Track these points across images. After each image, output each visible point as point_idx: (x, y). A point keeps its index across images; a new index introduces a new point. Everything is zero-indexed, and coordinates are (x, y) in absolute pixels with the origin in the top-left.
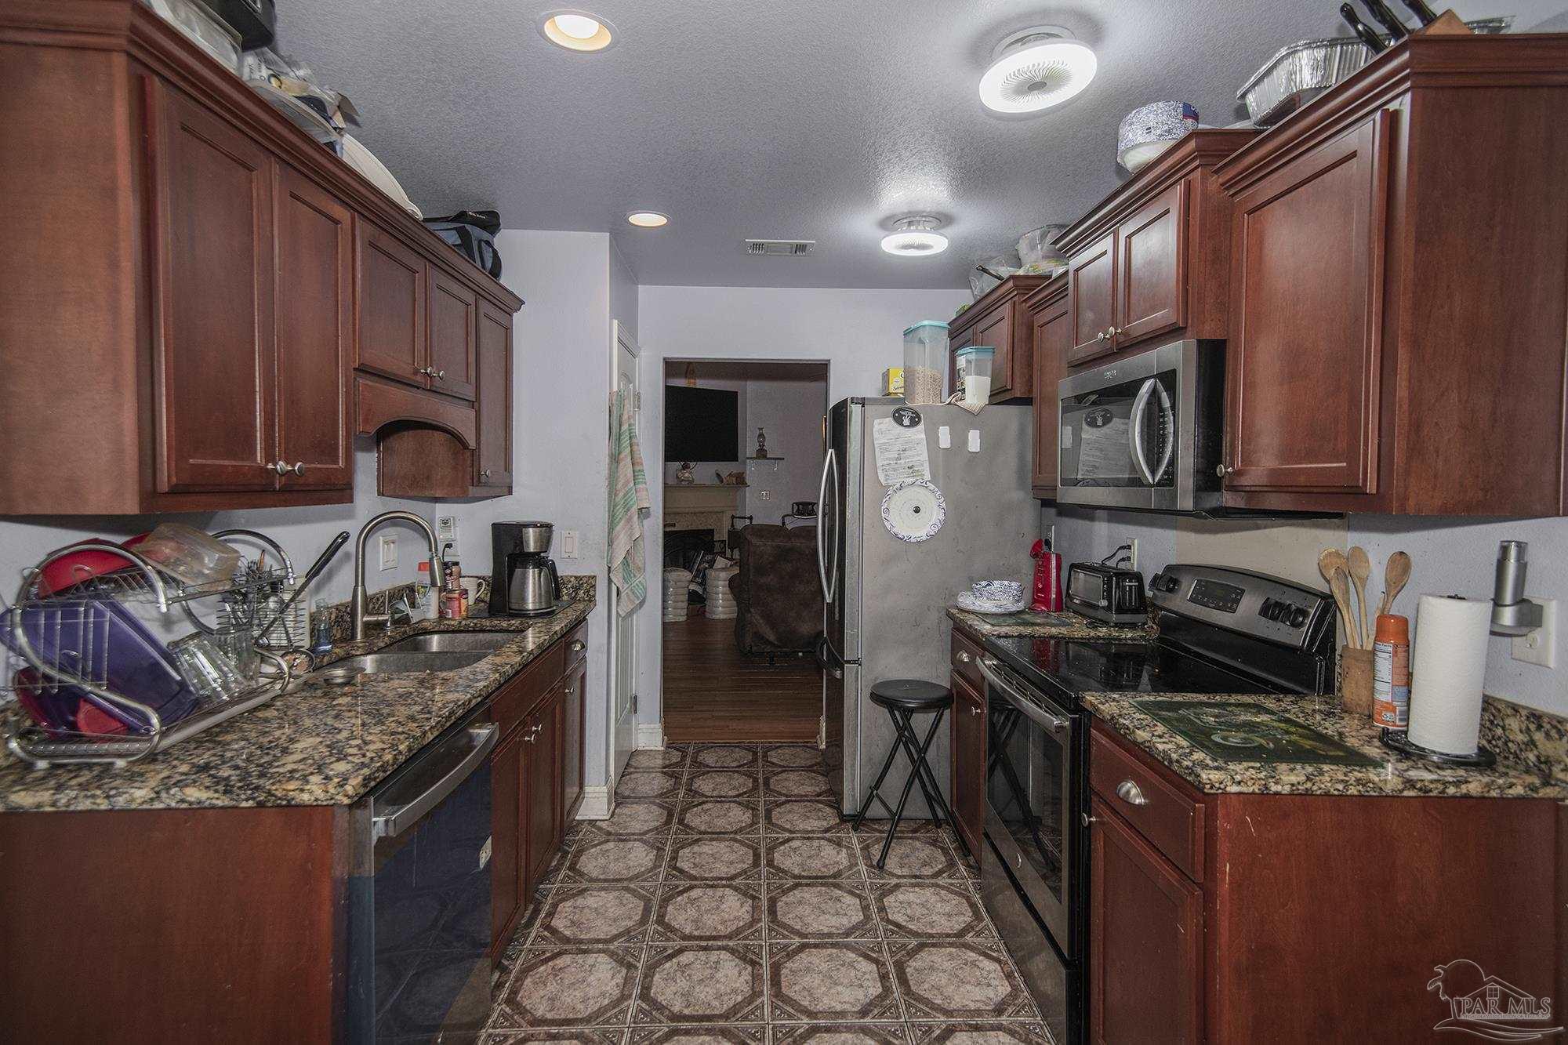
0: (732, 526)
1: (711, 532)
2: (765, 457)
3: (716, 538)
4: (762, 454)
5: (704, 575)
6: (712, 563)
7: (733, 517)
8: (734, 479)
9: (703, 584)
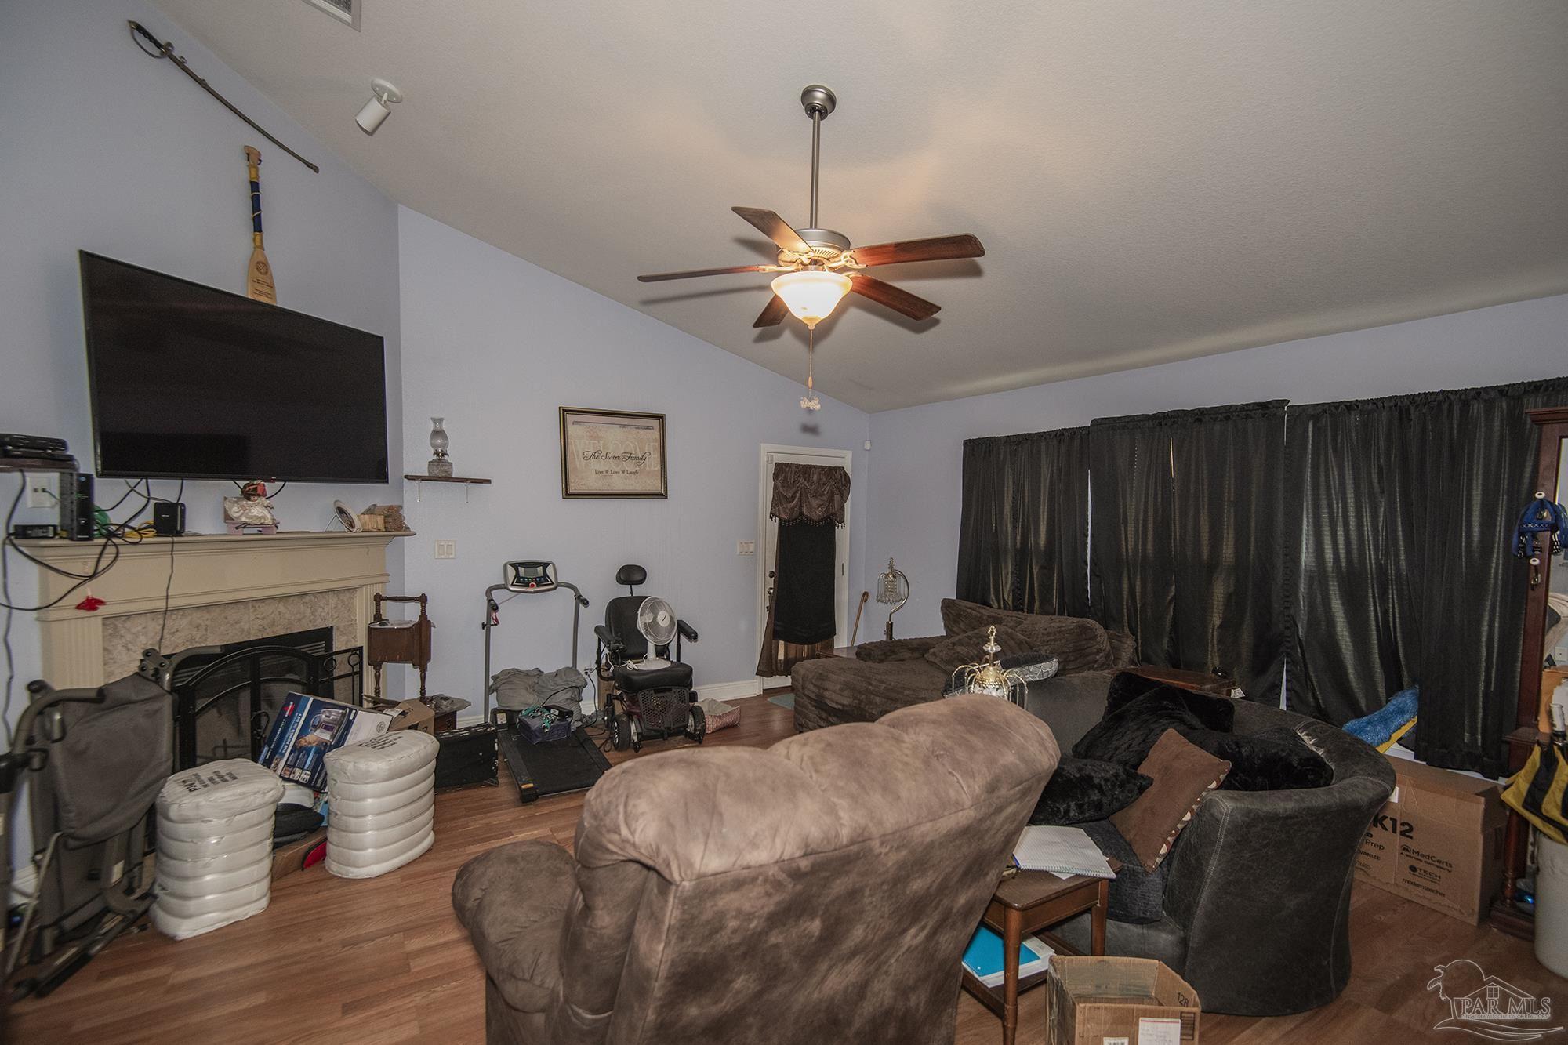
0: (378, 617)
1: (326, 634)
2: (448, 479)
3: (338, 644)
4: (441, 473)
5: (318, 768)
6: (342, 730)
7: (378, 599)
8: (380, 520)
9: (317, 784)
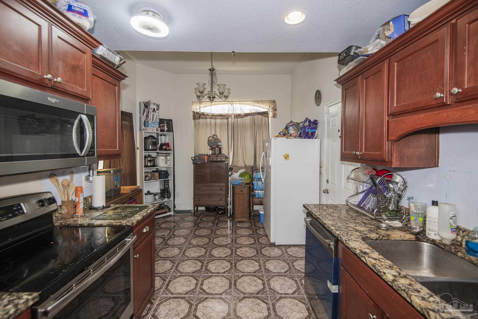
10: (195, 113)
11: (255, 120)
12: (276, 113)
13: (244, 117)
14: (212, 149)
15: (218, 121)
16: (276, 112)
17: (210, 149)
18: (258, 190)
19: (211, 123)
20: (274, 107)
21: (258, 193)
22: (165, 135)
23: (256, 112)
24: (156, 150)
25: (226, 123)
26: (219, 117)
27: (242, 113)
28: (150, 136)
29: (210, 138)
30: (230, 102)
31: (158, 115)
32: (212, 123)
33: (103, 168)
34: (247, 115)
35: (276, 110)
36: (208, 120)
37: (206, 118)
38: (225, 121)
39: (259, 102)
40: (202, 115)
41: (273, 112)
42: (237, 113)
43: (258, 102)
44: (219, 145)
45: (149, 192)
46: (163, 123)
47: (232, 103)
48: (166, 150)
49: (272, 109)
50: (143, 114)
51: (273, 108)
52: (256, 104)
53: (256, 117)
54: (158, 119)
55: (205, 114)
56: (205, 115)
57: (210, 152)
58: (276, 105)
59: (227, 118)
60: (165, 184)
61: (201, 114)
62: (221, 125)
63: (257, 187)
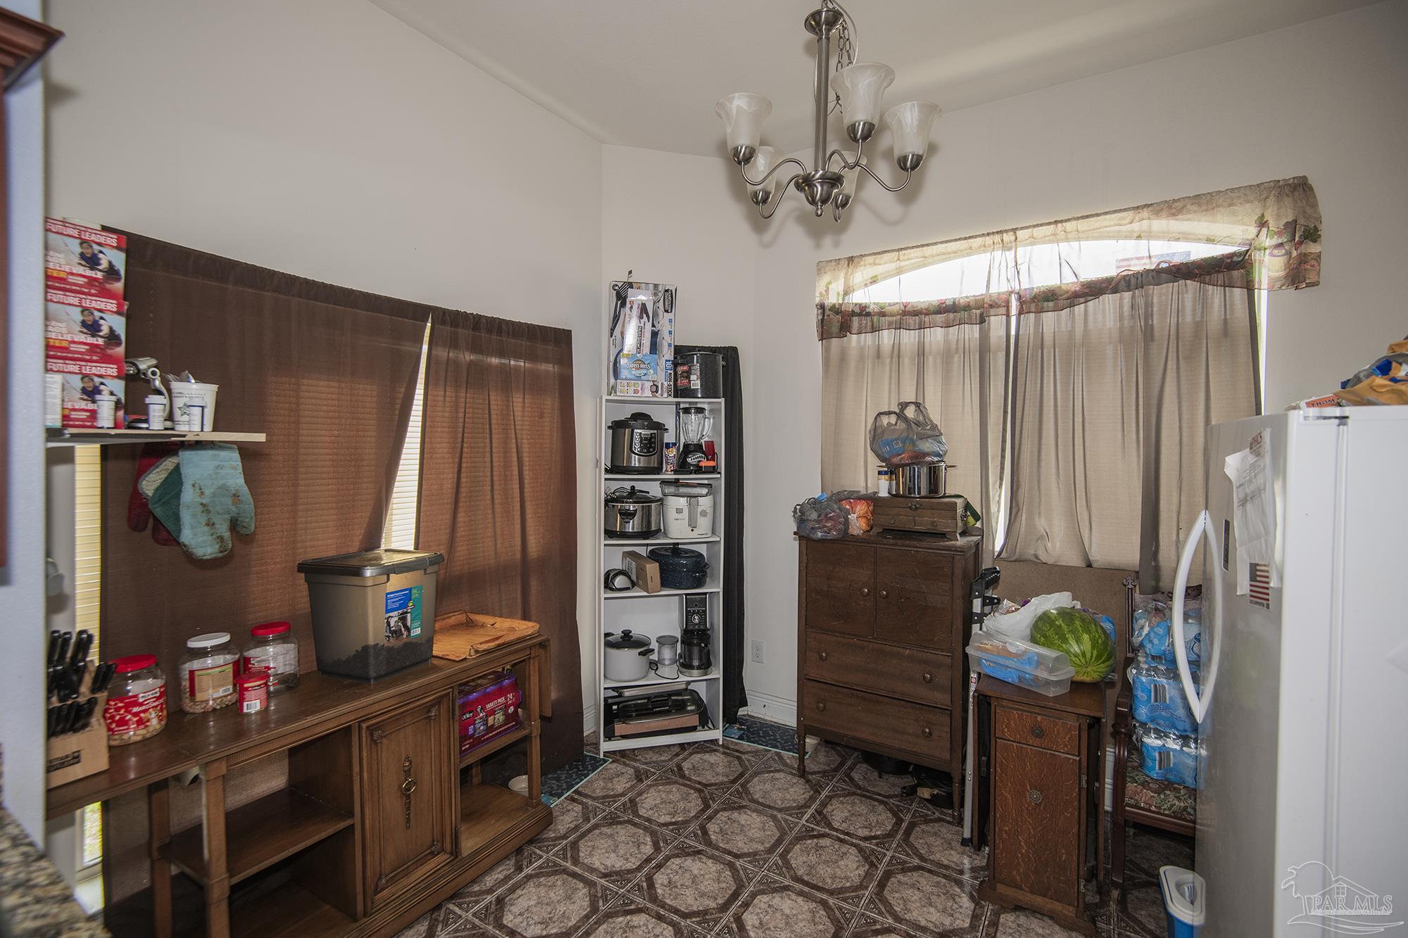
10: (827, 312)
11: (1148, 315)
12: (1319, 255)
13: (1082, 300)
14: (891, 471)
15: (935, 336)
16: (1313, 248)
17: (880, 473)
18: (1160, 734)
19: (897, 352)
20: (1301, 221)
21: (1164, 753)
22: (700, 411)
23: (1164, 265)
24: (658, 470)
25: (975, 345)
26: (940, 318)
27: (1069, 281)
28: (636, 416)
29: (885, 420)
30: (997, 238)
31: (670, 333)
32: (902, 348)
33: (417, 547)
34: (1093, 290)
35: (1312, 235)
36: (887, 337)
37: (875, 329)
38: (971, 332)
39: (1179, 205)
40: (860, 315)
41: (1289, 253)
42: (1035, 286)
43: (1172, 208)
44: (928, 454)
45: (627, 634)
46: (688, 361)
47: (1008, 237)
48: (699, 470)
49: (1279, 234)
50: (612, 330)
51: (1291, 227)
52: (1160, 224)
53: (1159, 294)
54: (670, 345)
55: (872, 308)
56: (868, 314)
57: (883, 488)
58: (1314, 206)
59: (981, 315)
60: (692, 610)
61: (853, 314)
62: (947, 356)
63: (1152, 709)
